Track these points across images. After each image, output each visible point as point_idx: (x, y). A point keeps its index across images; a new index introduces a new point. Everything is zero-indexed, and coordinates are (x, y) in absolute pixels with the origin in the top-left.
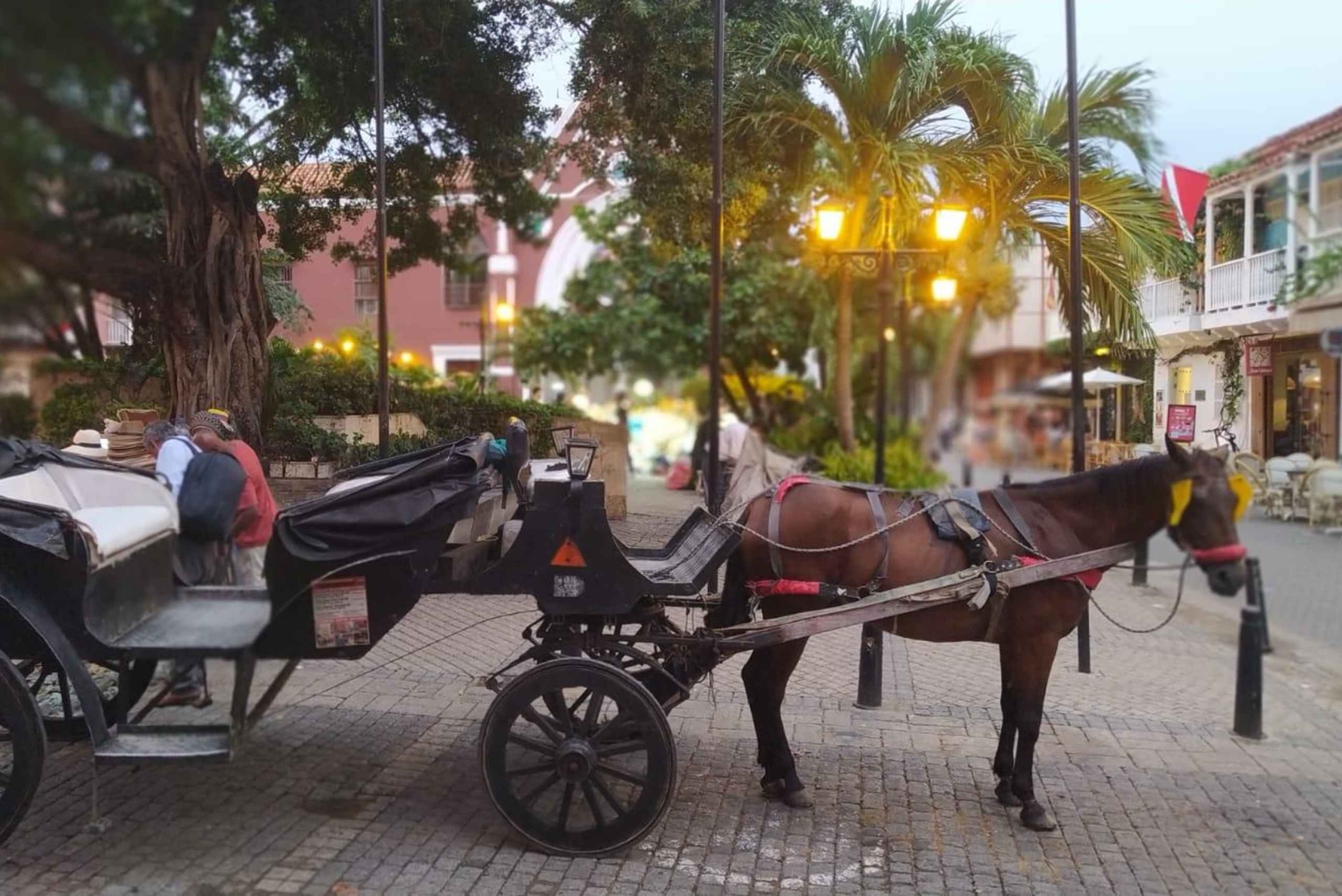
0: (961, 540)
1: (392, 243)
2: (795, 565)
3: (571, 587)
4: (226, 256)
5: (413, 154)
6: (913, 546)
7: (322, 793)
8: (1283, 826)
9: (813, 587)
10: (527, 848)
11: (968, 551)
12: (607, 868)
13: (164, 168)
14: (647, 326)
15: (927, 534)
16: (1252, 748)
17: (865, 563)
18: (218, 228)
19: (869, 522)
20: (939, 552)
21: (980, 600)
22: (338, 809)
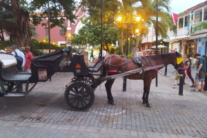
0: (138, 64)
1: (51, 23)
2: (113, 68)
3: (79, 71)
4: (24, 24)
5: (54, 8)
6: (131, 65)
7: (40, 103)
8: (185, 107)
9: (116, 71)
10: (72, 110)
11: (139, 66)
12: (84, 113)
13: (14, 10)
14: (92, 37)
15: (133, 63)
16: (181, 97)
17: (124, 68)
18: (23, 20)
19: (124, 61)
20: (135, 66)
21: (141, 73)
22: (42, 105)
